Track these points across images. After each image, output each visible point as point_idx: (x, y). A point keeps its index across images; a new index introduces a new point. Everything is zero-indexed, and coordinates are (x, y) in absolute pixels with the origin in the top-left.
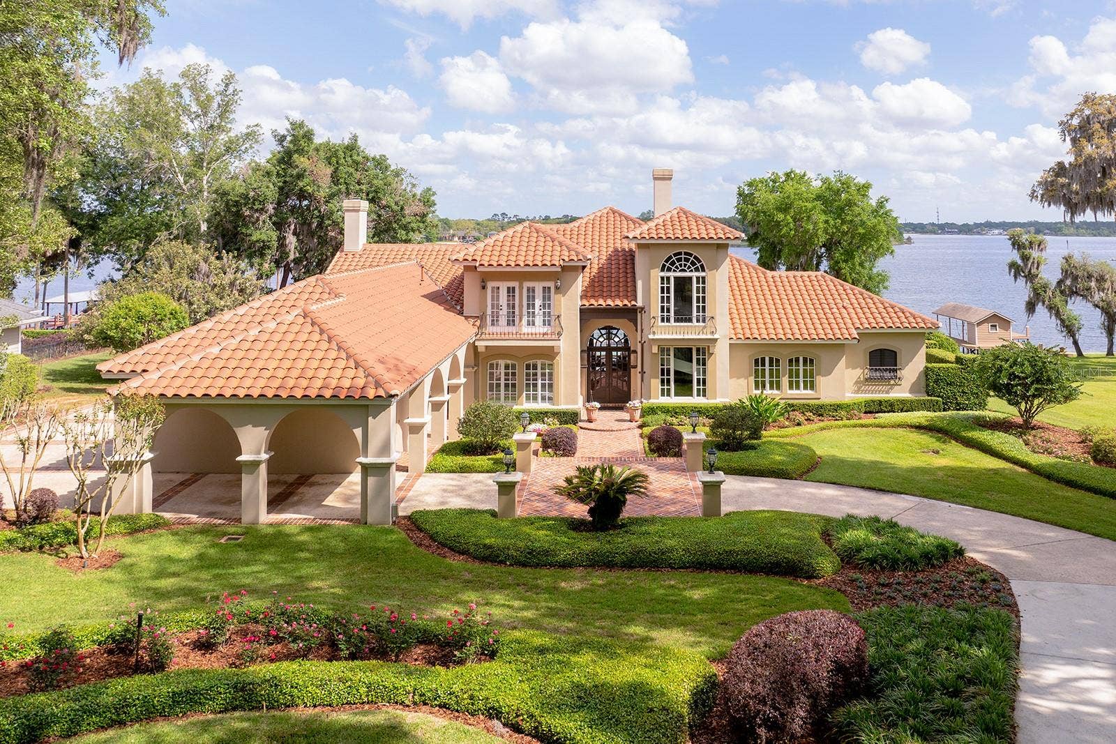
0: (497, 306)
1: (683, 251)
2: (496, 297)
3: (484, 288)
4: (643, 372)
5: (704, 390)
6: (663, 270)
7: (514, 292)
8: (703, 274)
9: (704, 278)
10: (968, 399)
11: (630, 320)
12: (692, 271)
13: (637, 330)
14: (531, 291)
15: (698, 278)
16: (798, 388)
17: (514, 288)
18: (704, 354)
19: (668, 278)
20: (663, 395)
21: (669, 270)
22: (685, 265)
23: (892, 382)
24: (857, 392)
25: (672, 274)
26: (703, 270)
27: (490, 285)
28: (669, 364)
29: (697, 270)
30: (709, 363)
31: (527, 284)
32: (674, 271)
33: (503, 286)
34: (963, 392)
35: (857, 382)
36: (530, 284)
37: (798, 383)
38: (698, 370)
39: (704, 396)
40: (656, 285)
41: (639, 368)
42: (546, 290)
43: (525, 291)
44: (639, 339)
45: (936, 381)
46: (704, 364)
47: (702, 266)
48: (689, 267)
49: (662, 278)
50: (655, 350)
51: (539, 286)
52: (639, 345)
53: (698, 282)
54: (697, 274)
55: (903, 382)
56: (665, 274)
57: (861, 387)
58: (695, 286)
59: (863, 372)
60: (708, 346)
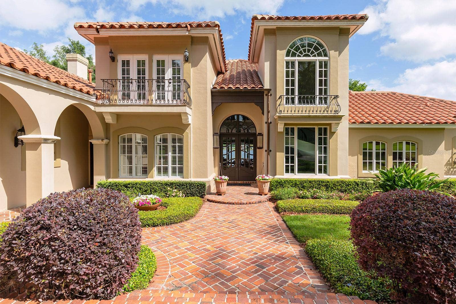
0: (126, 80)
1: (307, 37)
2: (126, 72)
3: (113, 59)
4: (269, 151)
5: (325, 167)
6: (288, 55)
7: (144, 65)
8: (327, 58)
9: (326, 63)
11: (257, 104)
12: (315, 56)
13: (263, 113)
14: (161, 64)
15: (321, 63)
17: (144, 61)
18: (325, 134)
19: (293, 63)
20: (287, 171)
21: (294, 55)
22: (309, 50)
24: (447, 173)
25: (297, 58)
26: (326, 55)
27: (121, 58)
28: (293, 143)
29: (319, 55)
30: (331, 142)
31: (157, 57)
32: (299, 56)
33: (134, 59)
35: (447, 165)
36: (160, 57)
38: (320, 149)
39: (325, 172)
40: (282, 70)
41: (265, 147)
42: (175, 63)
43: (155, 63)
44: (265, 120)
46: (325, 143)
47: (324, 51)
48: (312, 53)
49: (287, 63)
50: (281, 128)
51: (168, 59)
52: (265, 126)
53: (321, 67)
54: (320, 58)
56: (290, 58)
57: (450, 169)
58: (318, 69)
59: (452, 157)
60: (330, 125)
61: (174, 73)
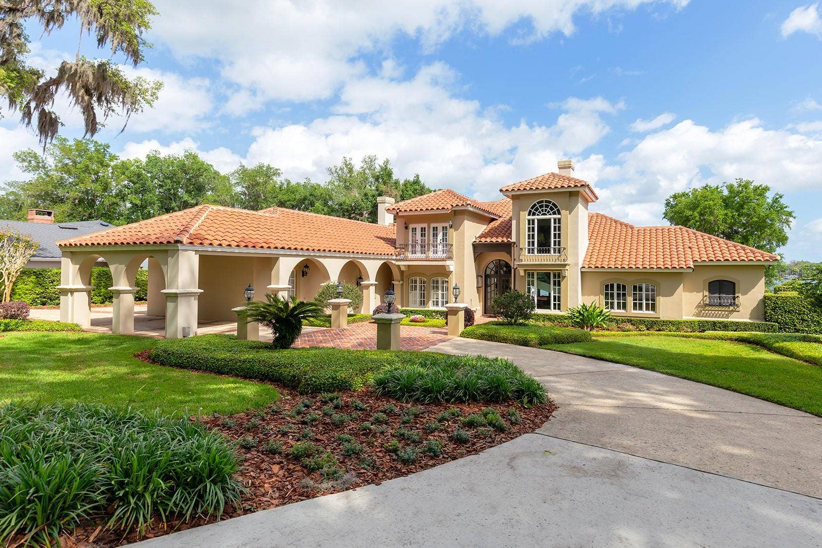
0: (415, 241)
1: (544, 199)
2: (414, 235)
3: (406, 228)
5: (559, 305)
6: (529, 215)
7: (425, 231)
8: (559, 216)
9: (559, 220)
10: (808, 326)
11: (506, 252)
12: (551, 214)
13: (511, 260)
14: (435, 229)
15: (555, 220)
16: (641, 308)
17: (425, 228)
18: (559, 277)
19: (533, 221)
21: (534, 214)
22: (546, 210)
23: (731, 308)
24: (698, 315)
25: (536, 217)
26: (559, 213)
27: (411, 226)
28: (533, 284)
29: (554, 213)
30: (563, 284)
31: (433, 225)
32: (538, 215)
33: (419, 227)
34: (803, 320)
35: (698, 306)
36: (435, 225)
37: (641, 305)
38: (555, 290)
39: (559, 309)
40: (525, 226)
42: (444, 228)
43: (432, 229)
44: (513, 266)
45: (774, 309)
46: (559, 285)
47: (558, 210)
48: (549, 212)
49: (529, 221)
50: (522, 273)
51: (440, 226)
52: (513, 271)
53: (555, 223)
54: (555, 216)
55: (741, 308)
56: (531, 217)
57: (701, 311)
58: (552, 225)
59: (703, 299)
60: (561, 270)
61: (443, 236)
